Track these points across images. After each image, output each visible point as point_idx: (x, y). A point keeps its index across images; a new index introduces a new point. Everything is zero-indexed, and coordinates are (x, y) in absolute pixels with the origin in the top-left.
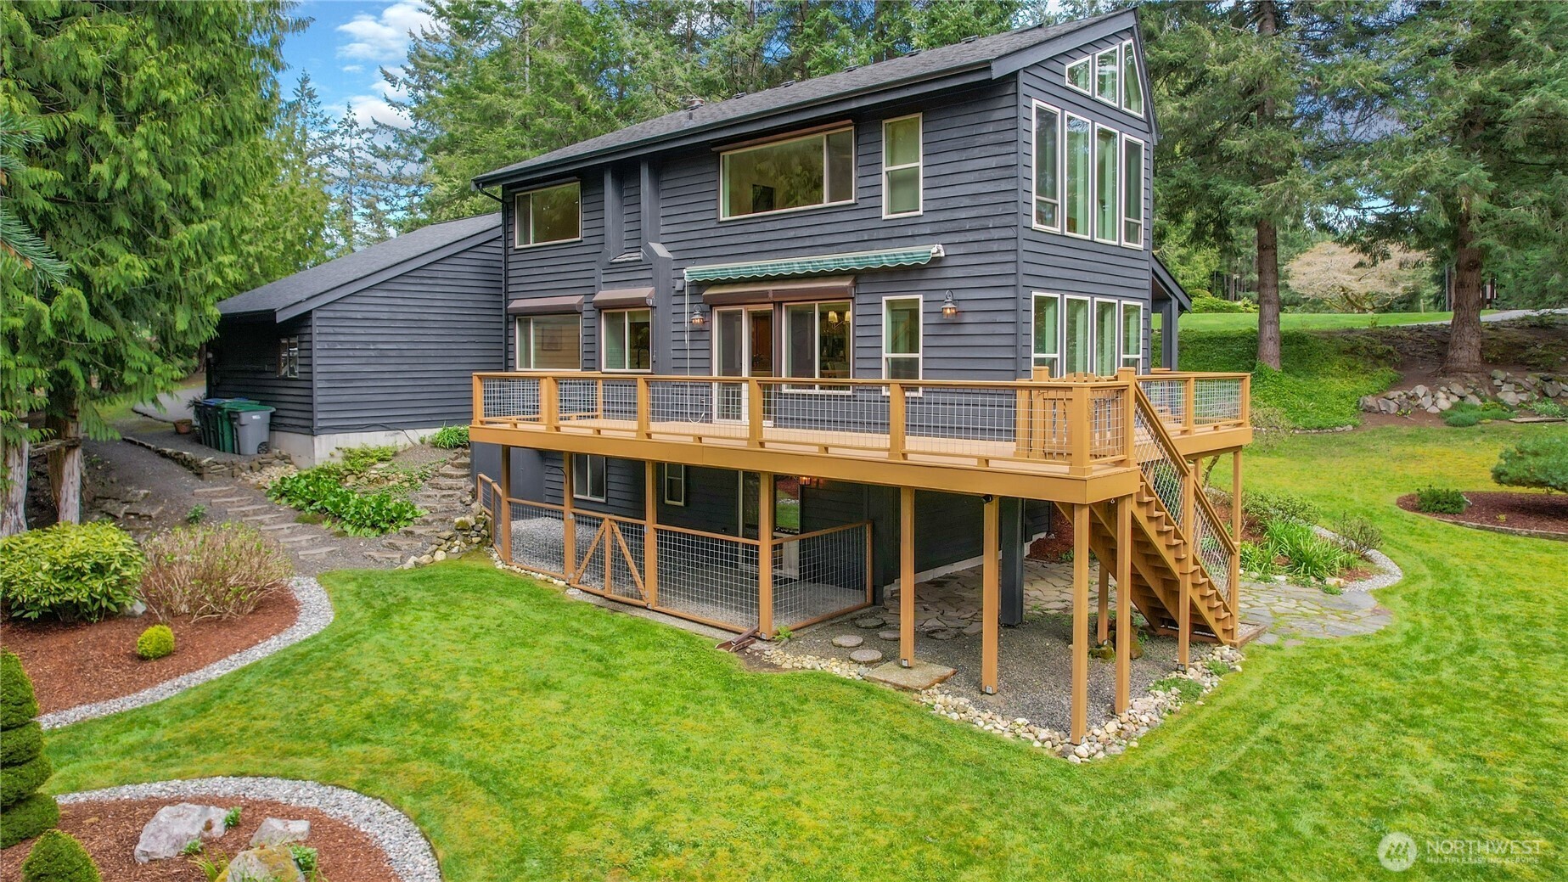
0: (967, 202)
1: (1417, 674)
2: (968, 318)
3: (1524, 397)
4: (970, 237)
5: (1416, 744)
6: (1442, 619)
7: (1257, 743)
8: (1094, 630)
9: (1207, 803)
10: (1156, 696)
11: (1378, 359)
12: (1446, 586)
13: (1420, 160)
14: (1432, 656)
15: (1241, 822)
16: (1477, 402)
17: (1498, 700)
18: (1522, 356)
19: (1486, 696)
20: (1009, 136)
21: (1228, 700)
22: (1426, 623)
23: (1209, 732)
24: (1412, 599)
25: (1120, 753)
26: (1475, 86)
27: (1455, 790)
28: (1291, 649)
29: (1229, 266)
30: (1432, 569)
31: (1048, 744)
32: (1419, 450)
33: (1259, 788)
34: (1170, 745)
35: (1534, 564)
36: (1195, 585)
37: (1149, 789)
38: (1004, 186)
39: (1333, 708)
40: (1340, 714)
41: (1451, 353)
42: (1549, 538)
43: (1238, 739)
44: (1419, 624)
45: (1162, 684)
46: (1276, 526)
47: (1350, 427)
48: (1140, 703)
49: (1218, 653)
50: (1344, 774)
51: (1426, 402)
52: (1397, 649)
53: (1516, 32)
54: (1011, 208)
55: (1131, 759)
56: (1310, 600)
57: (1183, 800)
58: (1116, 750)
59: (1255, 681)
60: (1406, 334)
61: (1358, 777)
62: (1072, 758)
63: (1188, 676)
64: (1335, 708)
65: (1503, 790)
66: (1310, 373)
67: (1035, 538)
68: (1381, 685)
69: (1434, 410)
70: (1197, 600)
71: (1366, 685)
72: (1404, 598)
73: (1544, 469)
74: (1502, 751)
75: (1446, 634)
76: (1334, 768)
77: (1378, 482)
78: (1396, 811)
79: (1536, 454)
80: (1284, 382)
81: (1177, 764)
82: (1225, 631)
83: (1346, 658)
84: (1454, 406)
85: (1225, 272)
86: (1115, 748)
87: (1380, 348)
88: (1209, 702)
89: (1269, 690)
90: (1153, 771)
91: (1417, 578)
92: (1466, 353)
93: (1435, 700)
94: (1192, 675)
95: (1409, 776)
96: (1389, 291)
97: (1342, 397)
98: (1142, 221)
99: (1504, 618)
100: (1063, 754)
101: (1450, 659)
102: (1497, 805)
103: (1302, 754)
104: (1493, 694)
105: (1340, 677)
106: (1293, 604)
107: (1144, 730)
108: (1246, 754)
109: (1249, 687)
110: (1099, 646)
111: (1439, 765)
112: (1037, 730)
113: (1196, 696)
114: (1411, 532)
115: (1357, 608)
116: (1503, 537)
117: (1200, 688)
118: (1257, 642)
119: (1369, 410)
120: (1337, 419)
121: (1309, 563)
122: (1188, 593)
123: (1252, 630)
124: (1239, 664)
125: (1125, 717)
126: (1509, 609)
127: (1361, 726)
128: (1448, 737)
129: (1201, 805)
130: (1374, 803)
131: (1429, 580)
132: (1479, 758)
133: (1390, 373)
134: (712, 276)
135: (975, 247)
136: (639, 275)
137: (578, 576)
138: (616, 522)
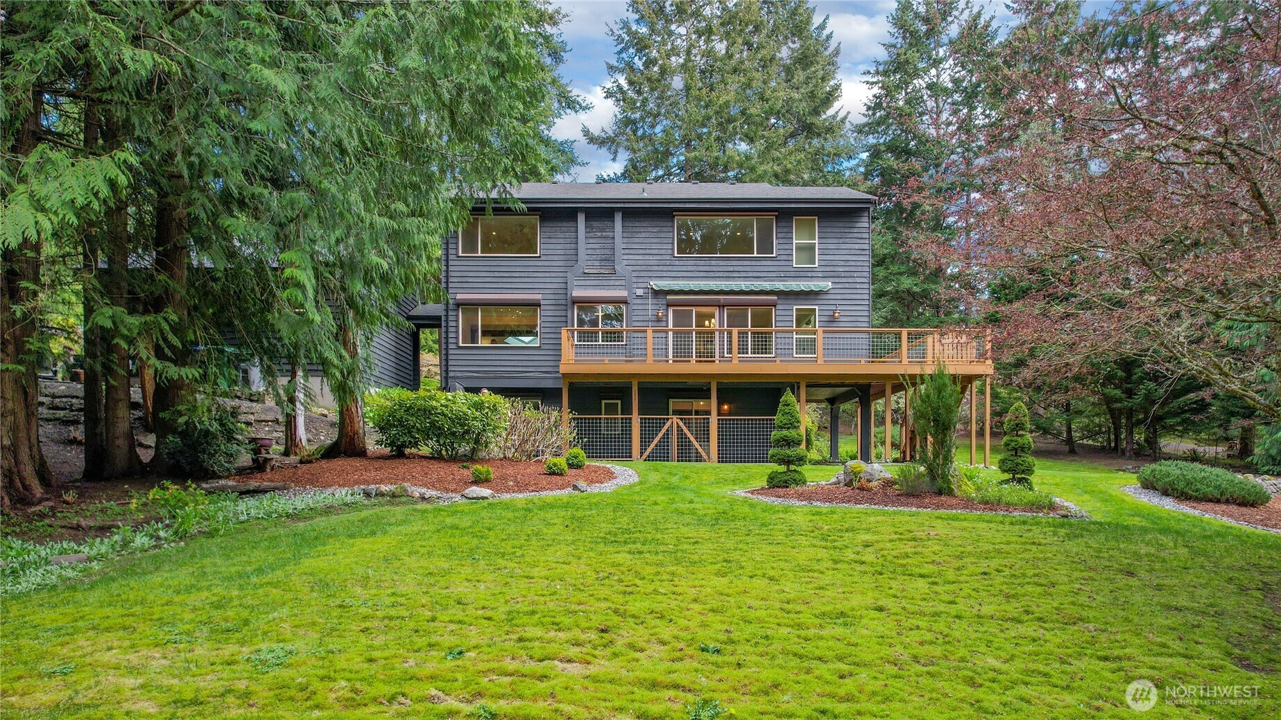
0: (842, 263)
4: (845, 280)
20: (865, 235)
38: (862, 258)
54: (866, 269)
134: (676, 288)
135: (847, 285)
136: (612, 283)
137: (644, 456)
138: (681, 419)
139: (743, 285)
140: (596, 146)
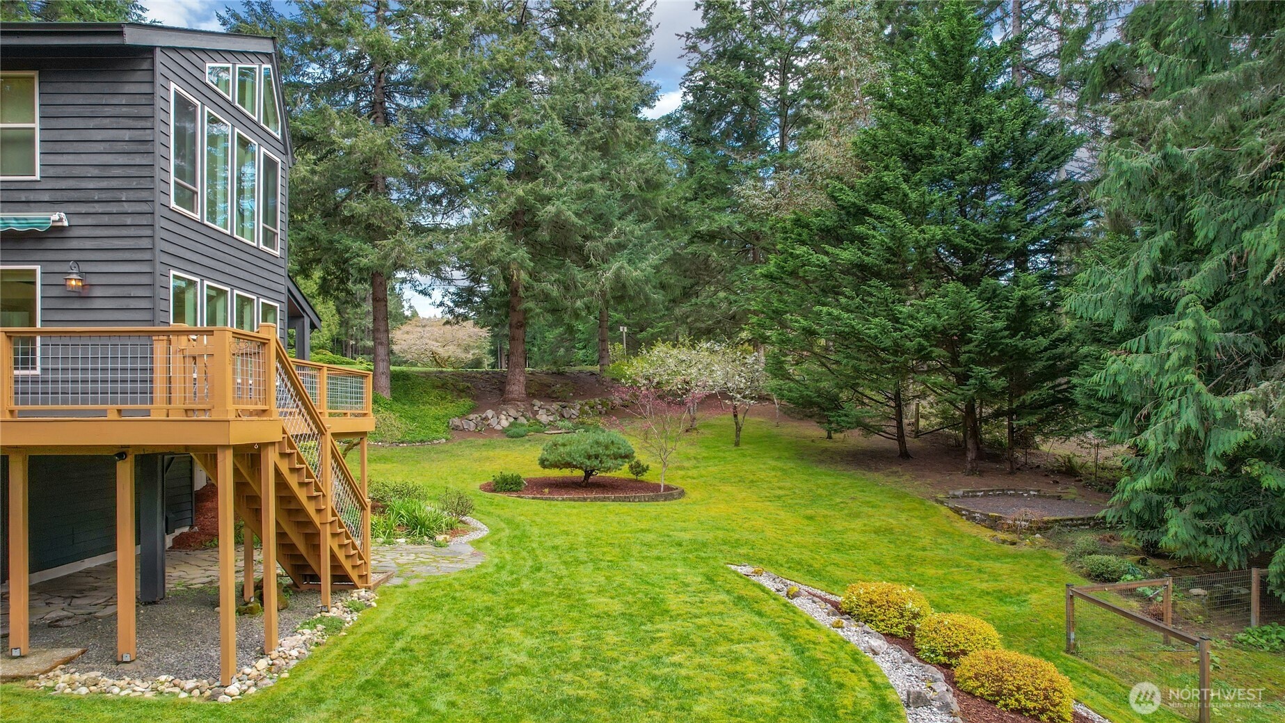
0: (95, 172)
1: (506, 588)
2: (97, 292)
3: (551, 418)
4: (98, 208)
5: (512, 632)
6: (518, 553)
7: (394, 654)
8: (241, 592)
9: (357, 706)
10: (303, 634)
11: (461, 392)
12: (517, 533)
13: (488, 237)
14: (515, 576)
15: (388, 714)
16: (525, 422)
17: (560, 595)
18: (549, 391)
19: (552, 594)
20: (146, 111)
21: (368, 627)
22: (508, 557)
23: (353, 654)
24: (497, 543)
25: (272, 684)
26: (520, 192)
27: (541, 656)
28: (414, 585)
29: (346, 334)
30: (508, 524)
31: (196, 692)
32: (491, 453)
33: (400, 686)
34: (319, 669)
35: (569, 515)
36: (334, 535)
37: (303, 708)
38: (138, 160)
39: (451, 618)
40: (457, 623)
41: (508, 388)
42: (574, 500)
43: (378, 654)
44: (504, 558)
45: (308, 624)
46: (396, 502)
47: (444, 440)
48: (288, 642)
49: (355, 595)
50: (465, 662)
51: (493, 422)
52: (491, 575)
53: (542, 161)
54: (145, 183)
55: (283, 687)
56: (425, 553)
57: (335, 708)
58: (268, 682)
59: (389, 611)
60: (479, 376)
61: (475, 662)
62: (222, 698)
63: (331, 614)
64: (454, 619)
65: (570, 649)
66: (412, 402)
67: (178, 532)
68: (482, 600)
69: (498, 427)
70: (336, 549)
71: (474, 600)
72: (492, 544)
73: (569, 454)
74: (567, 625)
75: (522, 562)
76: (457, 660)
77: (465, 476)
78: (505, 678)
79: (564, 445)
80: (394, 407)
81: (327, 683)
82: (361, 577)
83: (457, 586)
84: (511, 425)
85: (344, 338)
86: (267, 681)
87: (462, 385)
88: (351, 632)
89: (400, 615)
90: (306, 692)
91: (498, 530)
92: (517, 388)
93: (521, 602)
94: (334, 612)
95: (510, 653)
96: (463, 356)
97: (437, 419)
98: (279, 231)
99: (555, 548)
100: (213, 697)
101: (526, 576)
102: (569, 659)
103: (432, 655)
104: (556, 592)
105: (454, 598)
106: (412, 557)
107: (293, 663)
108: (387, 664)
109: (383, 616)
110: (247, 604)
111: (529, 642)
112: (183, 683)
113: (340, 629)
114: (491, 503)
115: (460, 553)
116: (548, 502)
117: (342, 622)
118: (387, 585)
119: (456, 428)
120: (435, 435)
121: (423, 525)
122: (328, 543)
123: (381, 576)
124: (375, 601)
125: (274, 654)
126: (558, 542)
127: (473, 628)
128: (533, 623)
129: (351, 709)
130: (488, 677)
131: (507, 531)
132: (553, 632)
133: (467, 402)
135: (105, 220)
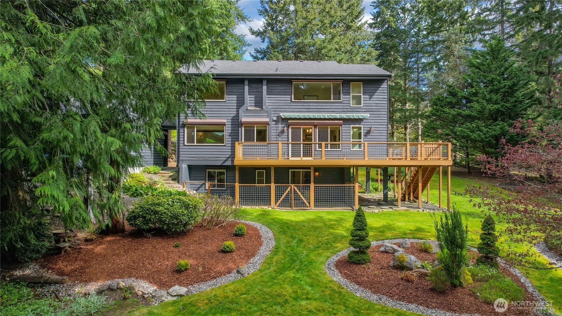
0: (375, 105)
2: (375, 132)
4: (376, 113)
20: (385, 91)
38: (384, 102)
54: (386, 107)
134: (293, 117)
135: (377, 115)
136: (261, 114)
137: (277, 205)
138: (296, 186)
139: (326, 115)
140: (255, 36)
